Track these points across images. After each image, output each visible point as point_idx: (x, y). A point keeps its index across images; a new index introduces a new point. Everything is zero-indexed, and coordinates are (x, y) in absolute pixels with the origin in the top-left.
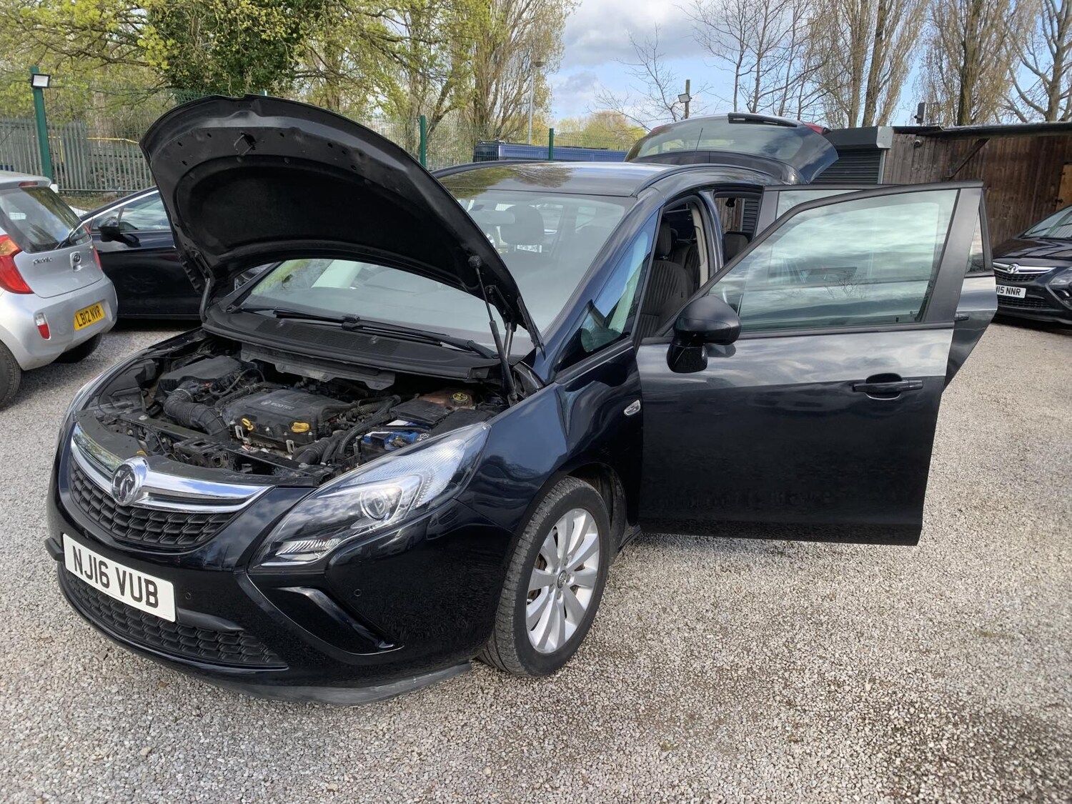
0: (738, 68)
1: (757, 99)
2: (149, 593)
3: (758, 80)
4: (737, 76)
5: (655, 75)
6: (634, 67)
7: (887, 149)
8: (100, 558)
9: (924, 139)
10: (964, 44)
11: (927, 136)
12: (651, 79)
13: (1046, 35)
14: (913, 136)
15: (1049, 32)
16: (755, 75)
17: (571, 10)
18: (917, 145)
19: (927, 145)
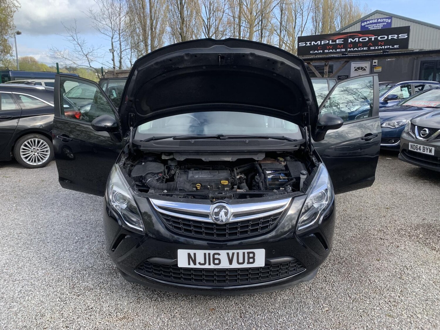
0: (112, 39)
1: (121, 52)
2: (249, 258)
3: (120, 44)
4: (112, 42)
5: (77, 40)
6: (67, 37)
8: (212, 252)
10: (180, 34)
12: (75, 42)
13: (204, 33)
15: (204, 31)
16: (119, 43)
17: (16, 10)
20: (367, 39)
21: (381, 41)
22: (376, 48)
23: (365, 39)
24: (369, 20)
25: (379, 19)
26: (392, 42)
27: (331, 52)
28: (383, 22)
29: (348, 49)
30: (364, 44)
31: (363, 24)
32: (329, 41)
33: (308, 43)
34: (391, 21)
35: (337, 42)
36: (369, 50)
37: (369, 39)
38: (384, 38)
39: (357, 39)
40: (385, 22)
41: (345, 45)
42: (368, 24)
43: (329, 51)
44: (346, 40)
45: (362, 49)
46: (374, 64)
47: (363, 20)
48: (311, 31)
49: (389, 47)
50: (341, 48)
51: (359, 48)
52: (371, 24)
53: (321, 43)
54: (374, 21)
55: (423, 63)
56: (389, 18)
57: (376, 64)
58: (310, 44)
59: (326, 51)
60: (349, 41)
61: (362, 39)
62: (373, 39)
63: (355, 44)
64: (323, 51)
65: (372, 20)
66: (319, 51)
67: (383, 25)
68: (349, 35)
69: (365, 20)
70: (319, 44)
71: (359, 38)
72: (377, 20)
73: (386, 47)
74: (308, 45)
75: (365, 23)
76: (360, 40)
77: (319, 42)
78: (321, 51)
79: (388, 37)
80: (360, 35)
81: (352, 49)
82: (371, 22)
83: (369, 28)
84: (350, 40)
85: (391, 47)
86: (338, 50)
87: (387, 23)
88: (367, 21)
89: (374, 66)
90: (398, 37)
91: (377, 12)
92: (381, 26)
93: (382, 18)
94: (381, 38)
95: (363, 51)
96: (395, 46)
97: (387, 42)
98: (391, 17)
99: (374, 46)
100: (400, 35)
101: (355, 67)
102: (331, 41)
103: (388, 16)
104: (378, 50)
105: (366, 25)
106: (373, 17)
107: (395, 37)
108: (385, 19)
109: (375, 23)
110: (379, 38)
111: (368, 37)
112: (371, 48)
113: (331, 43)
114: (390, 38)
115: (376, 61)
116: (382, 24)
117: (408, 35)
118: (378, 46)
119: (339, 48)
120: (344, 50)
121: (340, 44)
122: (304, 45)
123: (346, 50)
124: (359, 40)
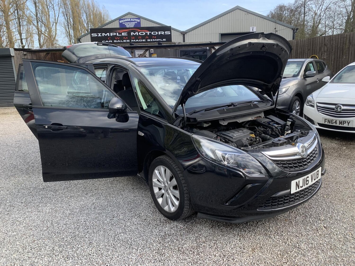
2: (317, 175)
7: (13, 56)
8: (306, 177)
9: (27, 53)
11: (28, 52)
14: (22, 52)
18: (25, 55)
19: (28, 55)
20: (144, 34)
21: (154, 36)
22: (152, 40)
23: (143, 33)
24: (124, 19)
25: (132, 19)
26: (161, 37)
27: (119, 42)
28: (134, 21)
29: (132, 41)
30: (143, 37)
31: (121, 22)
32: (116, 33)
33: (99, 34)
34: (140, 21)
35: (123, 34)
36: (147, 42)
37: (145, 33)
38: (156, 33)
39: (137, 33)
40: (136, 21)
41: (129, 37)
42: (124, 22)
43: (117, 41)
44: (129, 33)
45: (142, 41)
46: (151, 52)
47: (120, 19)
48: (64, 24)
49: (160, 40)
50: (127, 40)
51: (140, 40)
52: (126, 22)
53: (110, 34)
54: (128, 20)
55: (181, 51)
56: (138, 19)
57: (153, 52)
58: (101, 35)
59: (115, 41)
60: (132, 35)
61: (141, 34)
62: (148, 34)
63: (136, 37)
64: (113, 41)
65: (127, 19)
66: (109, 41)
67: (135, 24)
68: (131, 29)
69: (122, 18)
70: (109, 35)
71: (139, 32)
72: (131, 20)
73: (158, 40)
74: (100, 35)
75: (122, 21)
76: (140, 34)
77: (108, 34)
78: (111, 41)
79: (158, 33)
80: (139, 30)
81: (135, 40)
82: (126, 20)
83: (125, 25)
84: (132, 33)
85: (161, 40)
86: (124, 41)
87: (138, 22)
88: (123, 19)
89: (151, 53)
90: (164, 33)
91: (129, 14)
92: (133, 24)
93: (134, 19)
94: (154, 33)
95: (143, 42)
96: (164, 40)
97: (158, 36)
98: (139, 18)
99: (150, 39)
100: (166, 32)
101: (138, 54)
102: (117, 34)
103: (137, 17)
104: (153, 42)
105: (123, 22)
106: (127, 17)
107: (163, 33)
108: (135, 19)
109: (129, 21)
110: (152, 33)
111: (145, 32)
112: (149, 40)
113: (118, 35)
114: (159, 34)
115: (153, 50)
116: (134, 22)
117: (171, 32)
118: (153, 39)
119: (125, 40)
120: (128, 41)
121: (125, 36)
122: (96, 35)
123: (131, 41)
124: (138, 34)
